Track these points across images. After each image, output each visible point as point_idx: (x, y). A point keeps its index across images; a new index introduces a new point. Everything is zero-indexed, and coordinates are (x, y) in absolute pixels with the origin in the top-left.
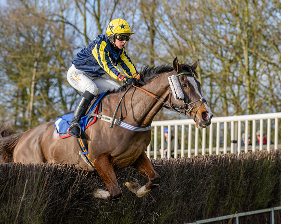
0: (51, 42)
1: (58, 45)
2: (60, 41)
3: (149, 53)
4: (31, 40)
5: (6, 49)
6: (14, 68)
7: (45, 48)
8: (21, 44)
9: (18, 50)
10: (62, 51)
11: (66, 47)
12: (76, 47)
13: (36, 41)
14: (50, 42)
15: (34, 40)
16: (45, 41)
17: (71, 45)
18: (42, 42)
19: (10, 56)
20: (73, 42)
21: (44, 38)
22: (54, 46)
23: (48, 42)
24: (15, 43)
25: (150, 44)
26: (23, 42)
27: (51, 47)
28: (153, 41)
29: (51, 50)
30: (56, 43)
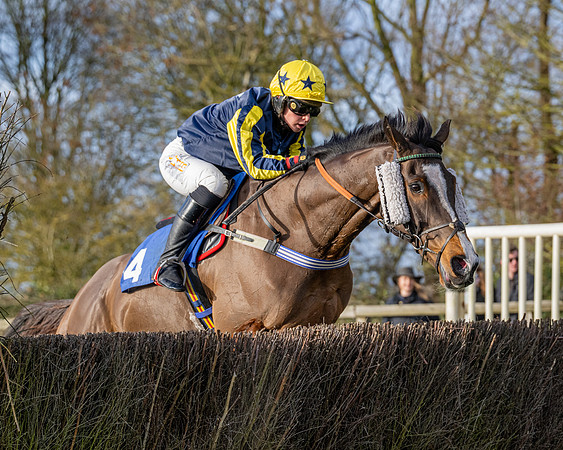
0: (286, 21)
1: (304, 30)
2: (309, 21)
3: (536, 46)
4: (236, 19)
5: (173, 42)
6: (192, 90)
7: (271, 38)
8: (211, 29)
9: (201, 43)
10: (312, 45)
11: (324, 34)
12: (348, 35)
13: (248, 19)
14: (282, 21)
15: (242, 19)
16: (270, 20)
17: (337, 29)
18: (264, 22)
19: (183, 60)
20: (341, 22)
21: (268, 12)
22: (292, 32)
23: (278, 24)
24: (194, 25)
25: (539, 23)
26: (214, 24)
27: (286, 36)
28: (545, 17)
29: (287, 41)
30: (299, 25)
